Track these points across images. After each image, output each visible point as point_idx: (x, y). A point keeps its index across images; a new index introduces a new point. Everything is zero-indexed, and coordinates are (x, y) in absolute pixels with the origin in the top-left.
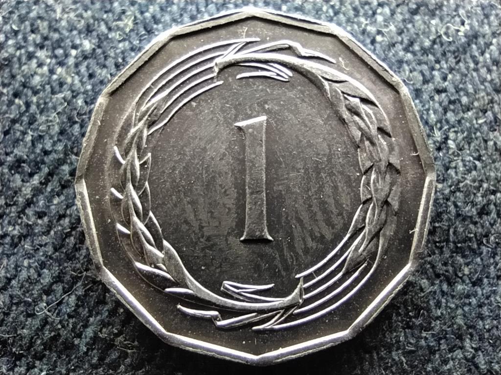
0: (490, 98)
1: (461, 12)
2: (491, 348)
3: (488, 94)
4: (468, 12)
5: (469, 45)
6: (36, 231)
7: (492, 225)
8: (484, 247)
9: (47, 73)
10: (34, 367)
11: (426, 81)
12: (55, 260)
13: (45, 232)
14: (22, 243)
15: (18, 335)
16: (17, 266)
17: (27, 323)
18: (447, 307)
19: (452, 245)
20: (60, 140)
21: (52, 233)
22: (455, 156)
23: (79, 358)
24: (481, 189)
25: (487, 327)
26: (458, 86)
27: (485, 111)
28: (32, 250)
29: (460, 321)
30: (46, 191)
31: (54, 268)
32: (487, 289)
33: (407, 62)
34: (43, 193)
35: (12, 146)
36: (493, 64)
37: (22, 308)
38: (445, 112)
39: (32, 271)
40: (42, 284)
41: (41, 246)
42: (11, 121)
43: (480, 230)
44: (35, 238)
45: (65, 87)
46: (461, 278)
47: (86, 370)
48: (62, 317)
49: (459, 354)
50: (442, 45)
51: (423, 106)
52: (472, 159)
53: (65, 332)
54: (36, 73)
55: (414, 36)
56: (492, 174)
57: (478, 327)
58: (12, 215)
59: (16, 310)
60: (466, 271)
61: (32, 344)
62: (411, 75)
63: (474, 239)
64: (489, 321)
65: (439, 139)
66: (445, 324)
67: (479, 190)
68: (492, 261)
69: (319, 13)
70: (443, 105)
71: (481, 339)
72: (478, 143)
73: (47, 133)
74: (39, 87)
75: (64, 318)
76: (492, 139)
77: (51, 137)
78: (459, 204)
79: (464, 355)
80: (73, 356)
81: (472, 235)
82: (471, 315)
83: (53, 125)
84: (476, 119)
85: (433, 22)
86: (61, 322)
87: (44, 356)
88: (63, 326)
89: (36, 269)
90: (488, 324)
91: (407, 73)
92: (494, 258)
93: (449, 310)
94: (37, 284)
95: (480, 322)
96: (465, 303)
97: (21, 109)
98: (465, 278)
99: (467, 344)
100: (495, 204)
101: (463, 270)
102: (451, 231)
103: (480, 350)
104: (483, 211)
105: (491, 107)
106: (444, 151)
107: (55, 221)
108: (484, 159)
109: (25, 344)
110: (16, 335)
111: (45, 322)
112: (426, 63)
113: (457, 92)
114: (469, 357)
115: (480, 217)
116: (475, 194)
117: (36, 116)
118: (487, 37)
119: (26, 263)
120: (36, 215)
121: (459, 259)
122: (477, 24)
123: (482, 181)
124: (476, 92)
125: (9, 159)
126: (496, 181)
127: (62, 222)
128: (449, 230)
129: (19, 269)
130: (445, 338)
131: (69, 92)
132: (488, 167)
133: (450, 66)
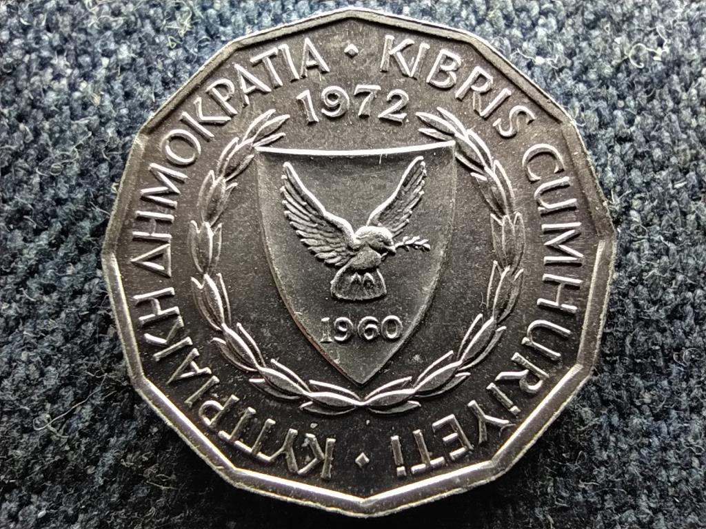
0: (694, 152)
1: (659, 26)
2: (676, 510)
3: (691, 147)
4: (668, 27)
5: (668, 75)
6: (41, 312)
7: (687, 334)
8: (674, 365)
9: (66, 89)
10: (29, 503)
11: (603, 125)
12: (65, 353)
13: (53, 314)
14: (21, 328)
15: (8, 458)
16: (11, 360)
17: (22, 441)
18: (616, 447)
19: (627, 361)
20: (79, 185)
21: (63, 315)
22: (639, 234)
23: (92, 493)
24: (674, 282)
25: (672, 479)
26: (649, 133)
27: (685, 171)
28: (34, 338)
29: (634, 469)
30: (57, 255)
31: (63, 365)
32: (676, 425)
33: (577, 95)
34: (52, 259)
35: (11, 190)
36: (701, 104)
37: (15, 419)
38: (629, 170)
39: (32, 368)
40: (45, 387)
41: (46, 333)
42: (12, 155)
43: (669, 341)
44: (38, 321)
45: (90, 109)
46: (638, 408)
47: (102, 511)
48: (72, 435)
49: (630, 515)
50: (629, 73)
51: (596, 160)
52: (662, 238)
53: (75, 456)
54: (50, 88)
55: (590, 59)
56: (691, 262)
57: (660, 479)
58: (7, 287)
59: (7, 422)
60: (647, 398)
61: (27, 469)
62: (583, 114)
63: (660, 353)
64: (675, 471)
65: (617, 208)
66: (612, 472)
67: (672, 284)
68: (684, 385)
69: (456, 19)
70: (626, 159)
71: (664, 496)
72: (673, 216)
73: (62, 174)
74: (53, 108)
75: (74, 437)
76: (694, 212)
77: (68, 180)
78: (642, 302)
79: (638, 518)
80: (85, 492)
81: (657, 348)
82: (650, 461)
83: (71, 163)
84: (673, 182)
85: (618, 40)
86: (69, 441)
87: (44, 488)
88: (72, 448)
89: (37, 365)
90: (674, 475)
91: (577, 111)
92: (687, 381)
93: (619, 453)
94: (39, 387)
95: (663, 472)
96: (643, 444)
97: (27, 137)
98: (645, 407)
99: (643, 502)
100: (693, 305)
101: (643, 398)
102: (628, 340)
103: (662, 511)
104: (675, 314)
105: (694, 165)
106: (624, 226)
107: (67, 299)
108: (680, 239)
109: (18, 471)
110: (5, 457)
111: (47, 440)
112: (605, 99)
113: (647, 141)
114: (644, 521)
115: (671, 322)
116: (664, 289)
117: (47, 148)
118: (694, 64)
119: (24, 356)
120: (40, 289)
121: (638, 381)
122: (681, 45)
123: (675, 270)
124: (674, 143)
125: (7, 208)
126: (696, 272)
127: (77, 301)
128: (624, 339)
129: (14, 364)
130: (613, 492)
131: (96, 117)
132: (686, 252)
133: (639, 104)
